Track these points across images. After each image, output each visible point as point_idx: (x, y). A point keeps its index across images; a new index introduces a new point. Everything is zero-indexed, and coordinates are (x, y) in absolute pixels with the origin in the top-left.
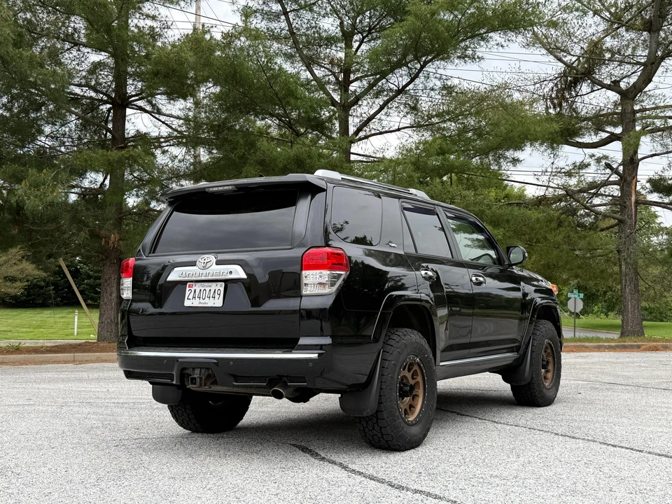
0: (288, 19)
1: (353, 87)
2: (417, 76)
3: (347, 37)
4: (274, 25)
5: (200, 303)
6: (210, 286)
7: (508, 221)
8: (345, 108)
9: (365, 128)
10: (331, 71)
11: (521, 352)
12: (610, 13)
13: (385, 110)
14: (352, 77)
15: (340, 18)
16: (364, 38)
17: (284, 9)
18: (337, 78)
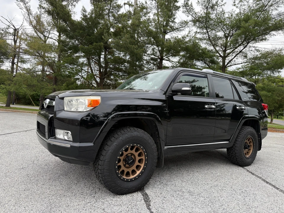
0: (208, 34)
1: (227, 51)
2: (246, 47)
3: (226, 37)
4: (204, 36)
8: (224, 58)
9: (230, 63)
10: (221, 47)
13: (236, 57)
14: (227, 49)
15: (224, 32)
16: (231, 37)
17: (207, 31)
18: (223, 49)
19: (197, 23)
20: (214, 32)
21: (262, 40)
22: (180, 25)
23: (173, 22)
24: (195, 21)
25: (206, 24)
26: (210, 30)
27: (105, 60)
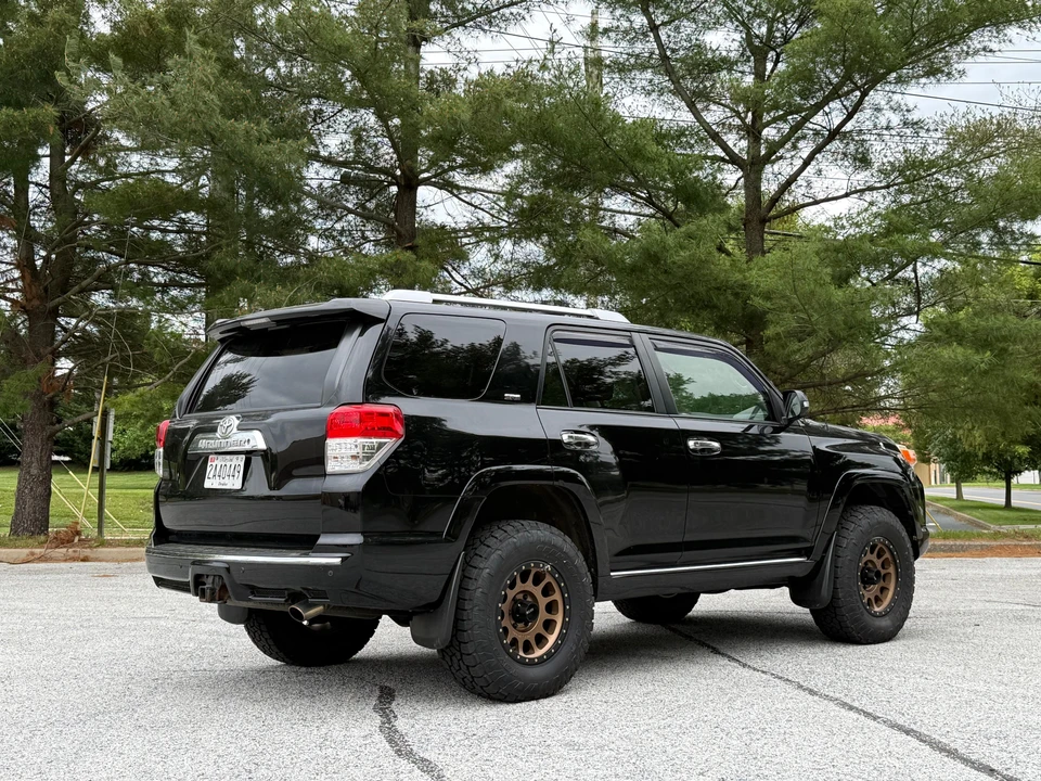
0: (657, 38)
2: (857, 108)
3: (759, 55)
4: (639, 47)
5: (220, 484)
6: (231, 460)
9: (785, 196)
13: (814, 164)
16: (779, 55)
17: (651, 21)
18: (743, 120)
20: (687, 27)
21: (933, 72)
26: (667, 17)
27: (54, 198)
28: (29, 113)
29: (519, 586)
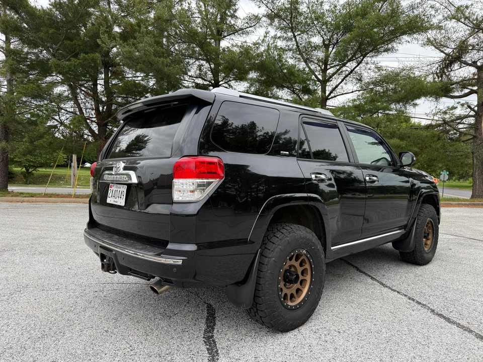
0: (296, 39)
1: (328, 72)
2: (361, 62)
3: (326, 46)
4: (289, 43)
5: (114, 201)
6: (120, 188)
7: (409, 137)
8: (324, 83)
9: (334, 92)
10: (318, 65)
11: (408, 229)
12: (473, 24)
13: (345, 81)
14: (328, 67)
15: (322, 36)
16: (334, 46)
17: (294, 34)
18: (321, 68)
19: (276, 20)
20: (305, 36)
21: (387, 50)
22: (247, 23)
23: (233, 16)
24: (271, 17)
25: (291, 21)
26: (299, 33)
27: (105, 89)
28: (91, 55)
29: (289, 263)
